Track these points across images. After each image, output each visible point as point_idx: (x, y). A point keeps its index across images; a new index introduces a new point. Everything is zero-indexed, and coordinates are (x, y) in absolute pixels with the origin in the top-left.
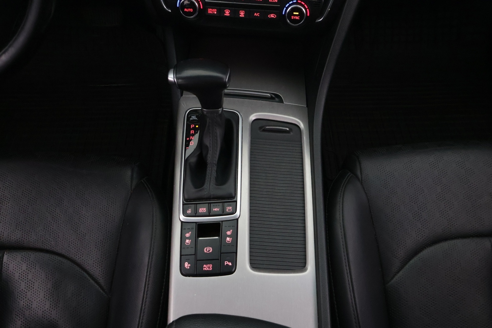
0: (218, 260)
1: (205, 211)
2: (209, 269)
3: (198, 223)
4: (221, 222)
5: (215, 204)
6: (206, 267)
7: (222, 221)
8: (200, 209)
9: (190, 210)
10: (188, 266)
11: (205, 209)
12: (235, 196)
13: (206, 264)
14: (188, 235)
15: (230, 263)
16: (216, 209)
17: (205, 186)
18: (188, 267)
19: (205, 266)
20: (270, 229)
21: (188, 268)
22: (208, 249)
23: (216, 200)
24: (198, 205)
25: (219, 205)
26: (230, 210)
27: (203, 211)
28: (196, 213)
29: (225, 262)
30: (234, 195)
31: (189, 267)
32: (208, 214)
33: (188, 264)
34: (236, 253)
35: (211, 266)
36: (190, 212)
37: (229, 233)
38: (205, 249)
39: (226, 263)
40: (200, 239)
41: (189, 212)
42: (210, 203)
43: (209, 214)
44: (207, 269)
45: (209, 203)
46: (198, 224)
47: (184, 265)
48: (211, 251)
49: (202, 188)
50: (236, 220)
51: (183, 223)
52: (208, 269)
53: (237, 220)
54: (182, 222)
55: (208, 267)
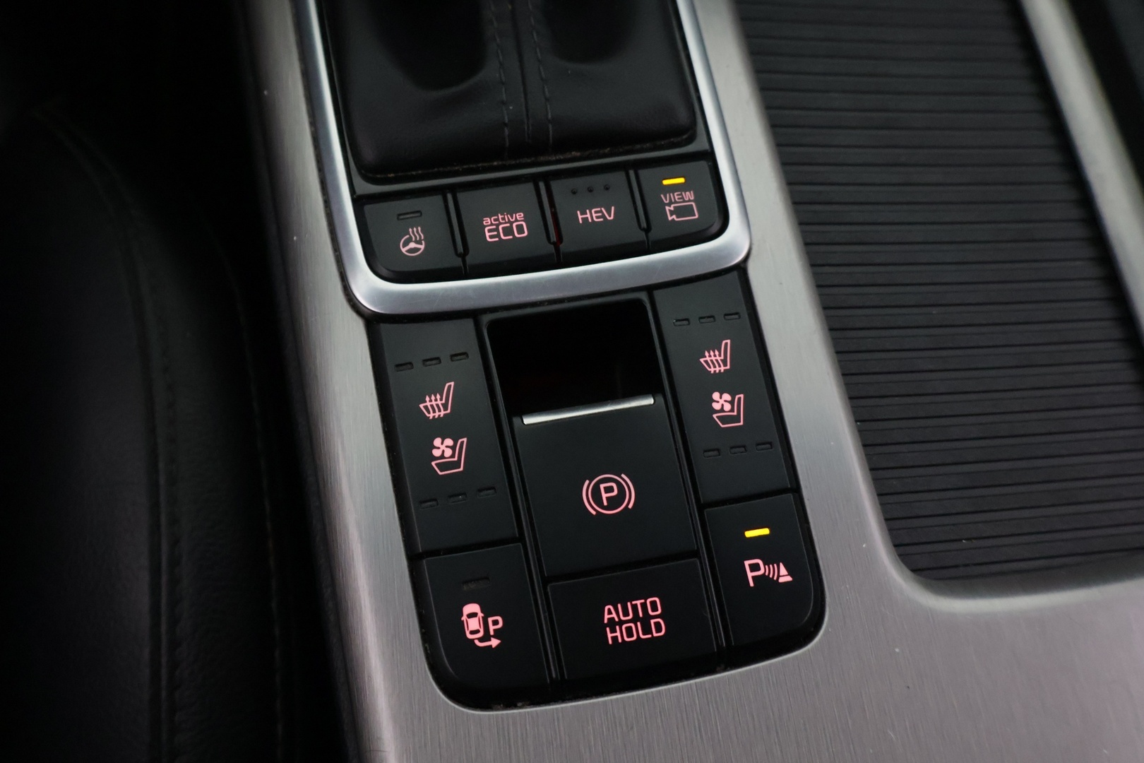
0: (696, 554)
1: (520, 229)
2: (647, 630)
3: (486, 319)
4: (643, 296)
5: (580, 182)
6: (621, 623)
7: (650, 289)
8: (487, 221)
9: (416, 231)
10: (492, 628)
11: (520, 216)
12: (694, 122)
13: (621, 597)
14: (435, 406)
15: (783, 571)
16: (593, 215)
17: (490, 72)
18: (486, 637)
19: (609, 613)
20: (935, 311)
21: (494, 642)
22: (609, 490)
23: (574, 154)
24: (462, 197)
25: (607, 188)
26: (688, 210)
27: (508, 231)
28: (460, 249)
29: (747, 563)
30: (682, 116)
31: (498, 634)
32: (551, 249)
33: (487, 612)
34: (796, 489)
35: (653, 605)
36: (422, 247)
37: (715, 361)
38: (586, 487)
39: (755, 568)
40: (528, 420)
41: (412, 245)
42: (547, 177)
43: (557, 249)
44: (630, 634)
45: (534, 179)
46: (493, 325)
47: (461, 626)
48: (630, 501)
49: (472, 81)
50: (735, 273)
51: (384, 328)
52: (638, 633)
53: (741, 269)
54: (373, 322)
55: (634, 620)
